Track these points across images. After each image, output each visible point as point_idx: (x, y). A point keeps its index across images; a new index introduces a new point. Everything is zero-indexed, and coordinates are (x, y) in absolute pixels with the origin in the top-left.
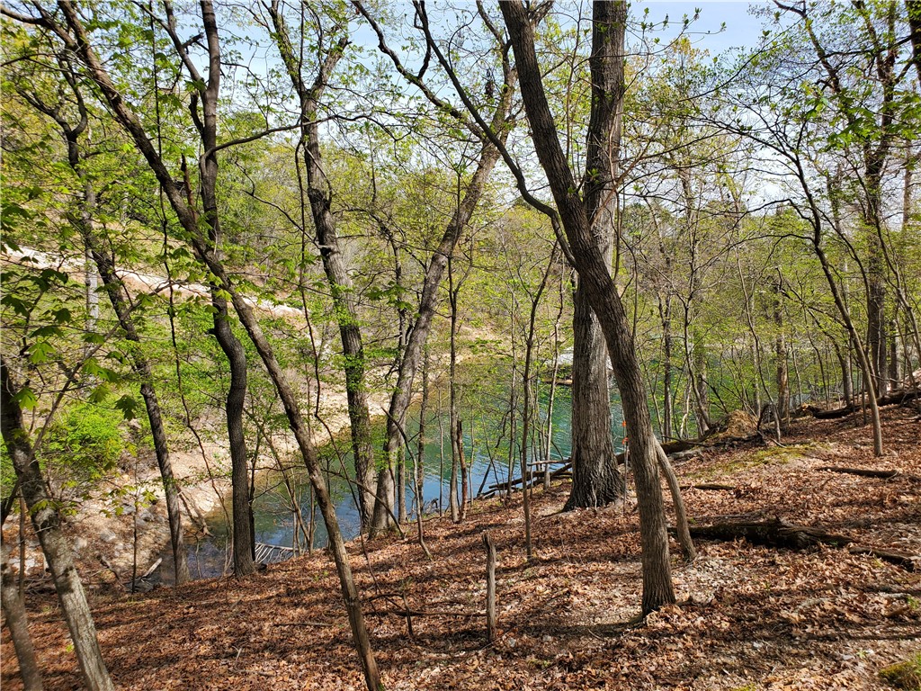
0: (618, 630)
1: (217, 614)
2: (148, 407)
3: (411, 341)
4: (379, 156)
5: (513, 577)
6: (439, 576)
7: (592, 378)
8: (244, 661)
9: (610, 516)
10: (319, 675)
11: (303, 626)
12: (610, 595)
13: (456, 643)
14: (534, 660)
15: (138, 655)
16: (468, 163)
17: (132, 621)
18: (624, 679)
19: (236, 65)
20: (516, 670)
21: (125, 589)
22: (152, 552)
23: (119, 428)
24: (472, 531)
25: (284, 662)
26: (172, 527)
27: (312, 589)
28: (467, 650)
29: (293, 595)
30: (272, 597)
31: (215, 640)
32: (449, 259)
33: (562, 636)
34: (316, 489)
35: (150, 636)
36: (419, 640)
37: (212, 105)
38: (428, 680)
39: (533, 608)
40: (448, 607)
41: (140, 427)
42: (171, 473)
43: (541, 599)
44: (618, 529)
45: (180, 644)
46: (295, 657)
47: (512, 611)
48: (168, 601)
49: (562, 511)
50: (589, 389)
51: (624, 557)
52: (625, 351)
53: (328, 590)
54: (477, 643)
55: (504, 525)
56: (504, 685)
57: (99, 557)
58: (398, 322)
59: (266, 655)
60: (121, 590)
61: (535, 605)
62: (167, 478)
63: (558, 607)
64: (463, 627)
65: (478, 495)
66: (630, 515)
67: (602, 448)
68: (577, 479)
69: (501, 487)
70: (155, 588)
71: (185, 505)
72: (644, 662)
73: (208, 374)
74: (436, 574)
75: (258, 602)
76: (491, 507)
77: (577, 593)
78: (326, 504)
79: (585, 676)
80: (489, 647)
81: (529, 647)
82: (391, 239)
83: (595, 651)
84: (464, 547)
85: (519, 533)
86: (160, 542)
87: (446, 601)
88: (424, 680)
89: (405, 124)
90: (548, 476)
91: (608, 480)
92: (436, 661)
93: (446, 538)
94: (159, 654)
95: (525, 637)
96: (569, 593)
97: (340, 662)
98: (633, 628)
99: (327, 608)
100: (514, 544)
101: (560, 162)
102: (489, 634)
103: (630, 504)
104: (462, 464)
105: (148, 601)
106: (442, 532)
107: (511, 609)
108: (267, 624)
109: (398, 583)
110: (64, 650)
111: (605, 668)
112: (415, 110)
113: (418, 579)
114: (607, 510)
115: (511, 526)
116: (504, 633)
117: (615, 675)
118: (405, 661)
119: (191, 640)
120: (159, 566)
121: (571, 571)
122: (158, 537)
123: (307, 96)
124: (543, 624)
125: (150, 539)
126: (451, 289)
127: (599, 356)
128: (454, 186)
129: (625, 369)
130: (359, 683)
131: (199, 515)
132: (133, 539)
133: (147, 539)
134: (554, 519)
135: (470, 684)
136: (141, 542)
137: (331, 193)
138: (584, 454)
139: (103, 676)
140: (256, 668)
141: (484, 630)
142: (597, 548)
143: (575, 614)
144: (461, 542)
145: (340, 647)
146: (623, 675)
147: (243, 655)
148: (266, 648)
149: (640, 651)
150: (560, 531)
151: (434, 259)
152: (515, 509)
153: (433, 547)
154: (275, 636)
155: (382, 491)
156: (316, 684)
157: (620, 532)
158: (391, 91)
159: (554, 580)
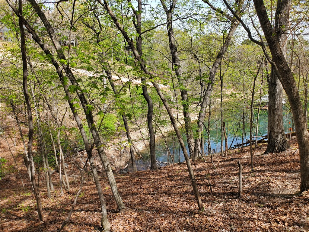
0: (290, 196)
1: (148, 181)
2: (123, 118)
3: (205, 95)
4: (193, 30)
5: (246, 176)
6: (219, 174)
7: (276, 106)
8: (158, 196)
9: (283, 156)
10: (182, 202)
11: (175, 187)
12: (286, 184)
13: (227, 196)
14: (257, 204)
15: (126, 192)
16: (227, 30)
17: (123, 182)
18: (294, 213)
19: (146, 5)
20: (251, 207)
21: (118, 173)
22: (125, 162)
23: (115, 125)
24: (229, 160)
25: (170, 198)
26: (131, 154)
27: (176, 176)
28: (231, 198)
29: (170, 177)
30: (164, 177)
31: (148, 189)
32: (220, 64)
33: (267, 197)
34: (180, 143)
35: (129, 186)
36: (214, 194)
37: (140, 19)
38: (219, 207)
39: (255, 186)
40: (223, 184)
41: (120, 124)
42: (130, 138)
43: (258, 184)
44: (287, 161)
45: (138, 189)
46: (173, 196)
47: (247, 187)
48: (133, 177)
49: (264, 154)
50: (275, 110)
51: (290, 171)
52: (295, 95)
53: (181, 176)
54: (235, 197)
55: (241, 158)
56: (247, 211)
57: (111, 163)
58: (200, 89)
59: (164, 195)
60: (117, 173)
61: (256, 186)
62: (129, 140)
63: (265, 187)
64: (229, 191)
65: (230, 148)
66: (291, 156)
67: (280, 131)
68: (270, 143)
69: (238, 145)
70: (127, 173)
71: (134, 148)
72: (302, 208)
73: (140, 108)
74: (218, 173)
75: (160, 179)
76: (236, 152)
77: (272, 182)
78: (184, 148)
79: (278, 211)
80: (240, 198)
81: (255, 200)
82: (198, 59)
83: (281, 203)
84: (227, 165)
85: (247, 161)
86: (128, 159)
87: (222, 182)
88: (217, 207)
89: (204, 18)
90: (257, 142)
91: (282, 143)
92: (221, 201)
93: (220, 162)
94: (132, 192)
95: (253, 196)
96: (269, 182)
97: (188, 199)
98: (297, 196)
99: (182, 182)
100: (246, 165)
101: (268, 24)
102: (240, 194)
103: (291, 152)
104: (225, 137)
105: (126, 176)
106: (218, 160)
107: (247, 186)
108: (163, 185)
109: (205, 175)
110: (105, 188)
111: (286, 209)
112: (207, 12)
113: (211, 175)
114: (282, 154)
115: (244, 159)
116: (245, 194)
117: (291, 212)
118: (210, 200)
119: (141, 189)
120: (128, 166)
121: (269, 175)
122: (127, 157)
123: (169, 12)
124: (260, 192)
125: (125, 158)
126: (221, 75)
127: (279, 98)
128: (221, 38)
129: (294, 101)
130: (195, 206)
131: (138, 151)
132: (120, 158)
133: (124, 158)
134: (261, 157)
135: (234, 210)
136: (122, 159)
137: (177, 45)
138: (273, 134)
139: (119, 196)
140: (161, 199)
141: (238, 193)
142: (278, 167)
143: (272, 189)
144: (226, 163)
145: (188, 194)
146: (294, 212)
147: (157, 194)
148: (164, 193)
149: (300, 204)
150: (263, 161)
151: (214, 65)
152: (245, 153)
153: (216, 164)
154: (166, 189)
155: (196, 146)
156: (181, 205)
157: (288, 162)
158: (199, 7)
159: (262, 177)
